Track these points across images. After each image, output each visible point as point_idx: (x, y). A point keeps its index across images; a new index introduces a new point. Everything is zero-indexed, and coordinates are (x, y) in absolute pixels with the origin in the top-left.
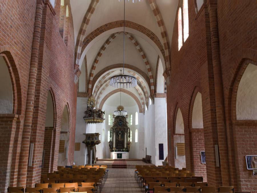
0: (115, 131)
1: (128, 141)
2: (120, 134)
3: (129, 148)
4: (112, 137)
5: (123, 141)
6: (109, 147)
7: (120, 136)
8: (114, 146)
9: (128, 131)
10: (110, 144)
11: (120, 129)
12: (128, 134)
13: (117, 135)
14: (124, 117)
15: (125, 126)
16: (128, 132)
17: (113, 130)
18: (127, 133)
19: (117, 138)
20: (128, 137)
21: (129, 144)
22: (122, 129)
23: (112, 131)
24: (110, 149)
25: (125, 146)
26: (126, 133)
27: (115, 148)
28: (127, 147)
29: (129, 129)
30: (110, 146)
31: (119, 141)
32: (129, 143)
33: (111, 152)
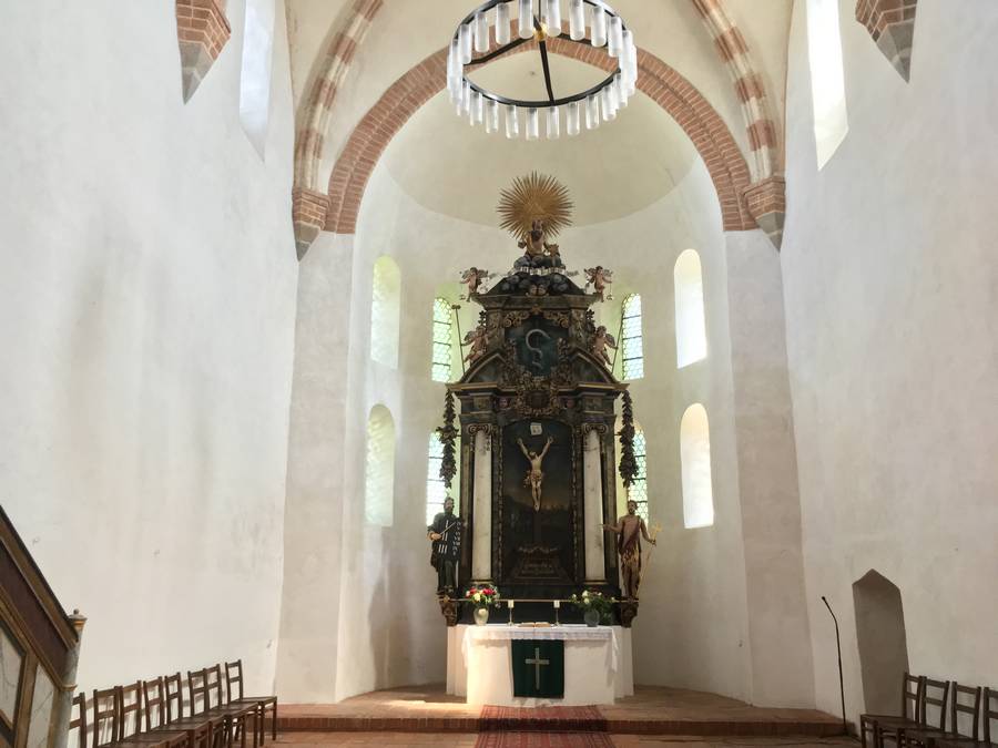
0: (485, 413)
1: (622, 512)
2: (536, 444)
3: (633, 582)
4: (456, 479)
5: (573, 517)
6: (434, 575)
7: (537, 462)
8: (482, 565)
9: (611, 420)
10: (436, 544)
11: (537, 399)
12: (618, 446)
13: (509, 463)
14: (572, 288)
15: (586, 374)
16: (619, 426)
17: (468, 407)
18: (607, 440)
19: (513, 491)
20: (620, 480)
21: (624, 539)
22: (556, 402)
23: (457, 424)
24: (442, 591)
25: (595, 565)
26: (593, 441)
27: (493, 579)
28: (611, 571)
29: (627, 399)
30: (437, 561)
31: (527, 512)
32: (634, 536)
33: (452, 623)
